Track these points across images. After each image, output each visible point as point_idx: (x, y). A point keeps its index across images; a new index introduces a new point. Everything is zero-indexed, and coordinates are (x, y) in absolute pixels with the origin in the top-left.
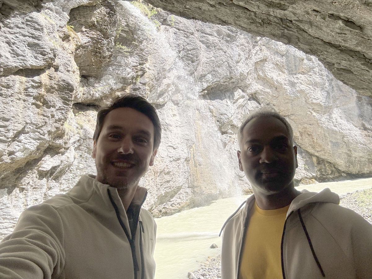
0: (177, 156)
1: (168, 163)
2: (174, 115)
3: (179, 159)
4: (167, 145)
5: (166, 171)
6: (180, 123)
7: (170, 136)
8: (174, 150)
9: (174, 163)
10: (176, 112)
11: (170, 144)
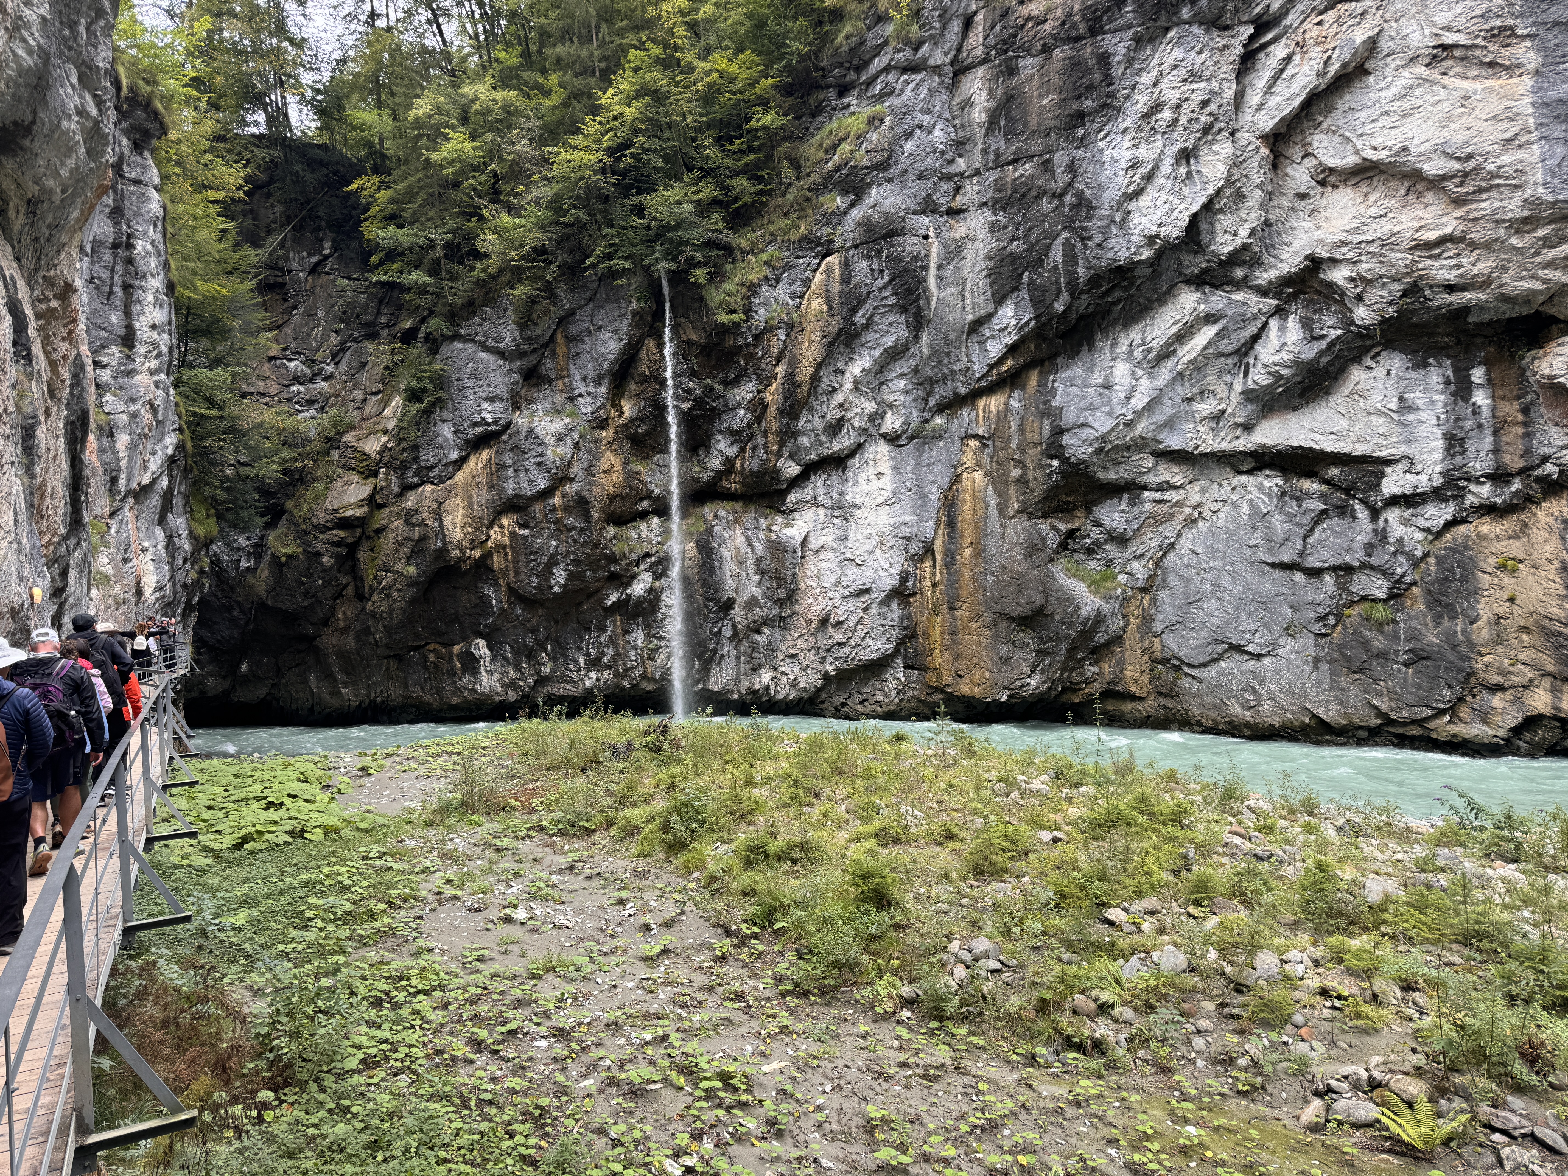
0: (859, 585)
1: (837, 601)
2: (879, 475)
3: (866, 591)
4: (841, 557)
5: (834, 619)
6: (886, 495)
7: (851, 535)
8: (855, 570)
9: (851, 602)
10: (885, 466)
11: (849, 555)
